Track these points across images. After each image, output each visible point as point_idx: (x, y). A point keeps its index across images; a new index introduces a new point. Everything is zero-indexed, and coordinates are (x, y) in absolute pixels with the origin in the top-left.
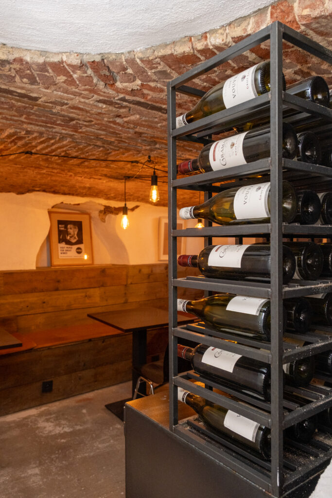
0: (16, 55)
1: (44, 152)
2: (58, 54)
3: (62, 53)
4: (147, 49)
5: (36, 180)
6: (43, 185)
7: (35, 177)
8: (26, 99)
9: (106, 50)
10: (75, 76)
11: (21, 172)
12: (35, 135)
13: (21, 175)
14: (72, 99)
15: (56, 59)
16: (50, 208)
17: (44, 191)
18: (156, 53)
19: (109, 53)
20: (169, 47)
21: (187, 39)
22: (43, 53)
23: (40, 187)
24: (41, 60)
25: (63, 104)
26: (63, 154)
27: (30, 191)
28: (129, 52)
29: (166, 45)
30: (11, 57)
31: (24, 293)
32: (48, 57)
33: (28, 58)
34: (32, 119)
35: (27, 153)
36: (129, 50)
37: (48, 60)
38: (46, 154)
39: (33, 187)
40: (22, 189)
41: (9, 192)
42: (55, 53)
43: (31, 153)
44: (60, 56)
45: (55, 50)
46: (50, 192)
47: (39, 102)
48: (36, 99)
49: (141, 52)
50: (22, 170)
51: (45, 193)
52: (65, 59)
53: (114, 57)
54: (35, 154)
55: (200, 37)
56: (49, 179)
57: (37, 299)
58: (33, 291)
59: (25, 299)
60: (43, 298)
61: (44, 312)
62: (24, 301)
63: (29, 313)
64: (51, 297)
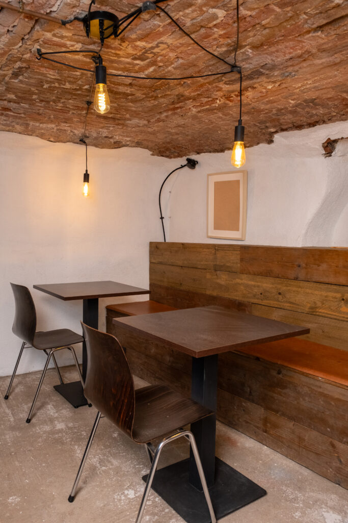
31: (259, 275)
57: (271, 286)
58: (267, 274)
59: (259, 284)
60: (279, 286)
61: (279, 306)
62: (258, 286)
63: (263, 304)
64: (289, 288)
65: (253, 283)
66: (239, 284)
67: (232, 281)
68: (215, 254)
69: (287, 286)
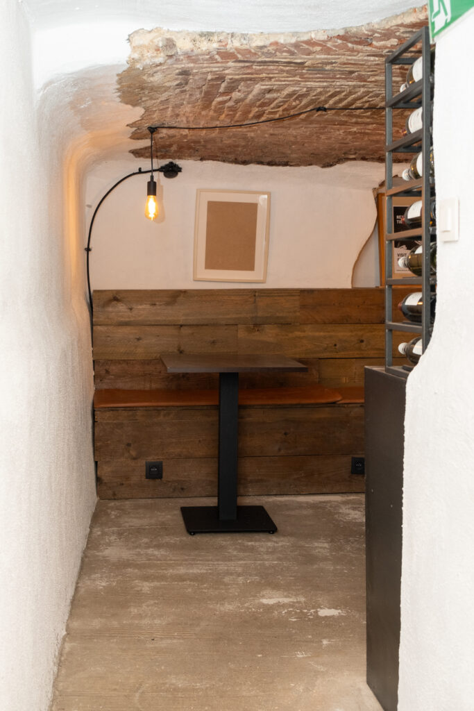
0: (272, 40)
1: (341, 105)
2: (307, 33)
3: (310, 32)
4: (382, 20)
5: (348, 143)
6: (360, 150)
7: (343, 139)
8: (292, 65)
9: (348, 25)
10: (328, 45)
11: (322, 134)
12: (319, 90)
13: (323, 137)
14: (339, 58)
15: (305, 38)
16: (377, 186)
17: (364, 159)
18: (389, 23)
19: (351, 27)
20: (399, 18)
21: (412, 10)
22: (294, 34)
23: (355, 154)
24: (293, 40)
25: (332, 63)
26: (367, 105)
27: (340, 160)
28: (368, 24)
29: (397, 16)
30: (267, 43)
31: (331, 323)
32: (299, 37)
33: (282, 41)
34: (307, 78)
35: (319, 109)
36: (367, 22)
37: (299, 39)
38: (344, 108)
39: (345, 154)
40: (328, 159)
41: (311, 164)
42: (305, 33)
43: (325, 110)
44: (309, 34)
45: (304, 30)
46: (373, 160)
47: (306, 64)
48: (302, 63)
49: (378, 24)
50: (322, 131)
51: (365, 163)
52: (313, 36)
53: (355, 30)
54: (330, 109)
55: (421, 9)
56: (366, 139)
57: (350, 334)
58: (343, 321)
59: (332, 334)
60: (360, 333)
61: (361, 356)
62: (331, 337)
63: (337, 357)
64: (374, 333)
65: (322, 334)
66: (299, 337)
67: (287, 335)
68: (255, 302)
69: (372, 332)
